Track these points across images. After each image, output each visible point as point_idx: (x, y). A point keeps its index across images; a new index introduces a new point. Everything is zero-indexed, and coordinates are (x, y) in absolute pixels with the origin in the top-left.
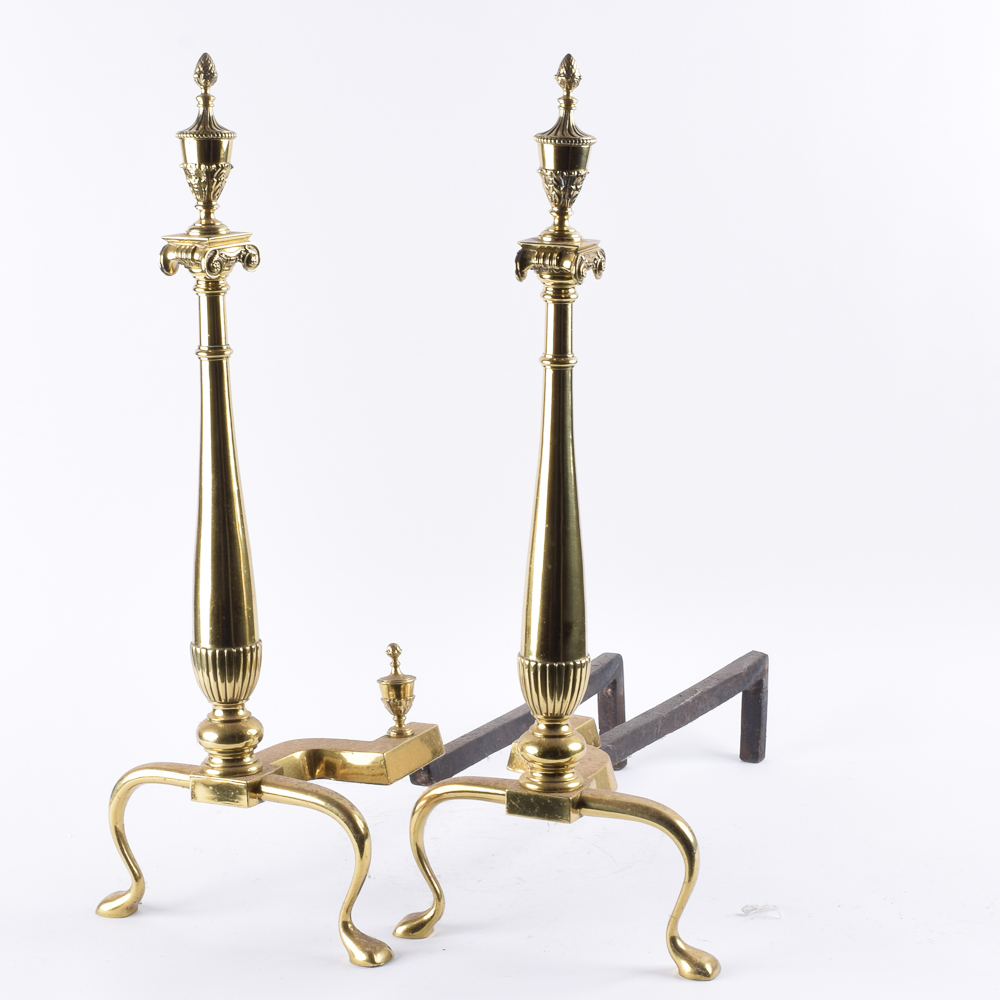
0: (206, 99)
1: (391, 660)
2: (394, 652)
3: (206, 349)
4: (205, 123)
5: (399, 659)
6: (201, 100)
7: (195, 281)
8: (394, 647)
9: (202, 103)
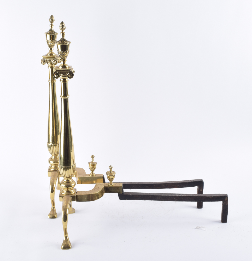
0: (52, 25)
1: (92, 158)
2: (93, 157)
3: (51, 80)
4: (51, 31)
5: (94, 158)
6: (51, 25)
7: (48, 65)
8: (93, 156)
9: (51, 26)
